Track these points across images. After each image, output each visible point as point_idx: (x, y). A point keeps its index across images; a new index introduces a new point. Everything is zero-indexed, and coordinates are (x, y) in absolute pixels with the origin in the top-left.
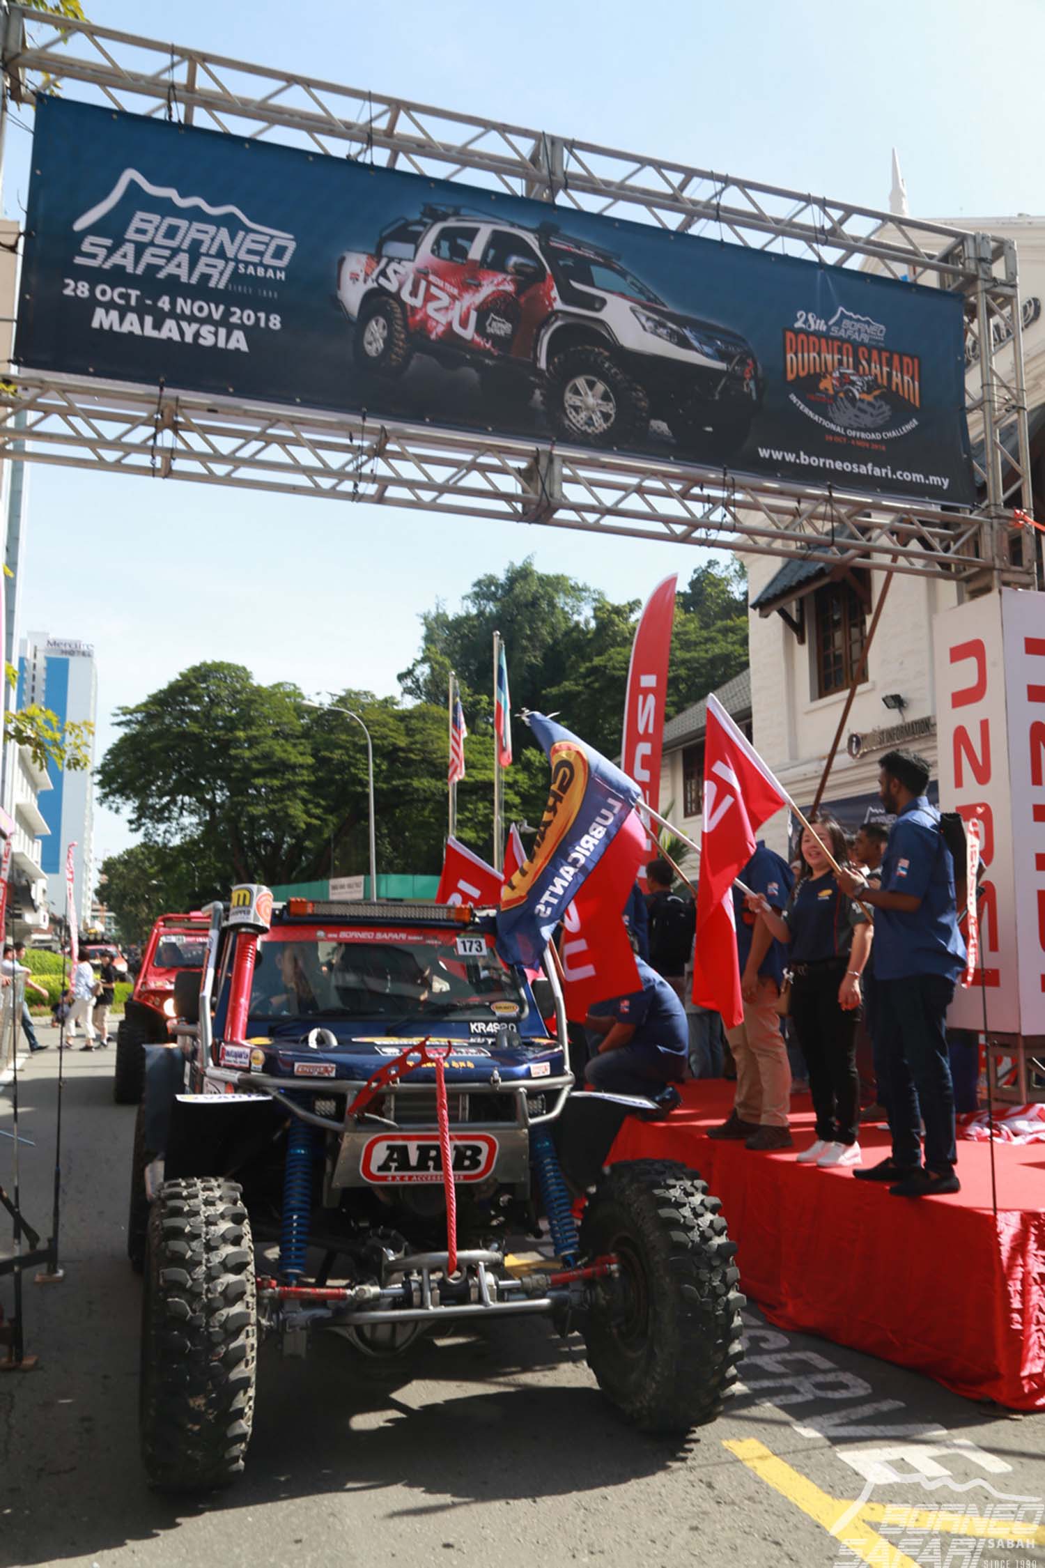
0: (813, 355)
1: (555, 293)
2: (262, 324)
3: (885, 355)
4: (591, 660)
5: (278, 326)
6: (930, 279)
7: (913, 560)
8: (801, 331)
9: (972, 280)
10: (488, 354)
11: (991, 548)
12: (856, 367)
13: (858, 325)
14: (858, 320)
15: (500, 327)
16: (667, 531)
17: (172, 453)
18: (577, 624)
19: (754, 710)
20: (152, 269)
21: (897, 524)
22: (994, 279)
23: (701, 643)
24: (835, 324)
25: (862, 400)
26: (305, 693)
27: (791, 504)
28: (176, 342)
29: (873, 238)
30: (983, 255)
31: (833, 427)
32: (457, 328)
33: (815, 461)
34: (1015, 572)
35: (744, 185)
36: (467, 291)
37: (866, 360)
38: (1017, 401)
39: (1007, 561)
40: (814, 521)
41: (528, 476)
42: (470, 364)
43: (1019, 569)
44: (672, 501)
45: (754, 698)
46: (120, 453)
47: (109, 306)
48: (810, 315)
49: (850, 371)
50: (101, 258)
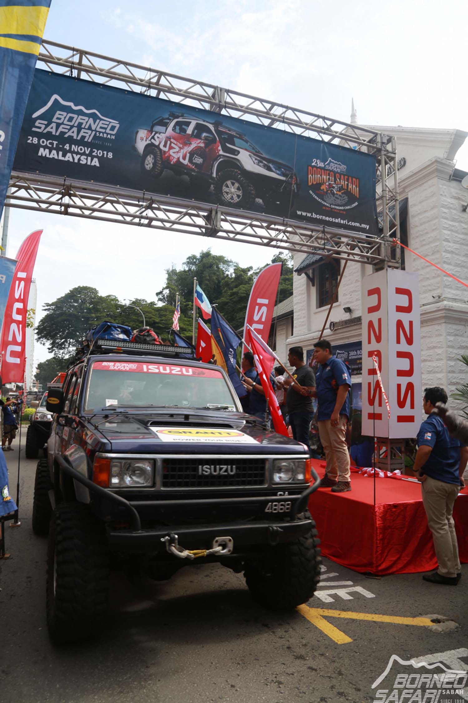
0: (318, 176)
1: (220, 148)
2: (105, 156)
3: (346, 177)
4: (232, 290)
5: (111, 157)
6: (364, 149)
7: (355, 256)
8: (314, 166)
9: (379, 150)
10: (194, 171)
11: (384, 253)
12: (335, 182)
13: (336, 165)
14: (336, 163)
15: (198, 160)
16: (261, 242)
17: (67, 206)
18: (228, 275)
19: (294, 311)
20: (63, 133)
21: (349, 242)
22: (388, 151)
24: (327, 165)
25: (337, 194)
26: (119, 299)
27: (309, 233)
28: (71, 162)
29: (343, 132)
30: (383, 141)
31: (326, 204)
32: (181, 160)
33: (318, 217)
34: (392, 262)
35: (294, 110)
36: (186, 146)
37: (339, 179)
38: (395, 197)
39: (390, 258)
40: (317, 240)
41: (208, 219)
42: (186, 174)
43: (394, 261)
44: (264, 230)
45: (295, 307)
46: (47, 205)
47: (45, 147)
48: (318, 161)
49: (333, 183)
50: (43, 129)
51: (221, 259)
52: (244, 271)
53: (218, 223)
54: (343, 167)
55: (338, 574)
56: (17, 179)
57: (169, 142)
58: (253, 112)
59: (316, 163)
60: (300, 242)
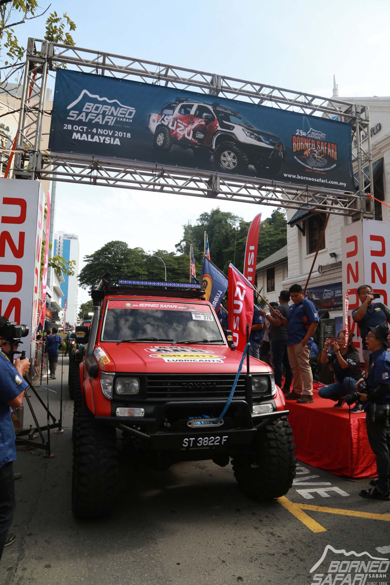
0: (302, 143)
1: (218, 125)
2: (125, 136)
3: (325, 143)
4: (238, 241)
5: (130, 137)
6: (341, 119)
8: (298, 136)
9: (354, 119)
10: (196, 144)
11: (360, 206)
12: (316, 148)
13: (316, 134)
14: (317, 132)
15: (200, 136)
16: (254, 200)
17: (96, 178)
19: (288, 257)
20: (91, 120)
22: (362, 119)
23: (275, 235)
24: (309, 133)
25: (318, 158)
26: (145, 251)
27: (295, 192)
28: (98, 143)
29: (323, 105)
30: (358, 111)
31: (308, 167)
32: (186, 136)
33: (302, 178)
34: (367, 214)
35: (279, 89)
36: (190, 124)
37: (319, 145)
39: (365, 210)
40: (302, 197)
41: (209, 183)
42: (191, 147)
43: (369, 213)
44: (256, 191)
45: (288, 254)
46: (80, 178)
47: (77, 132)
48: (301, 131)
49: (314, 149)
50: (75, 117)
51: (228, 215)
52: (248, 224)
53: (218, 187)
54: (323, 135)
55: (319, 476)
56: (56, 158)
57: (176, 122)
58: (246, 93)
60: (287, 199)
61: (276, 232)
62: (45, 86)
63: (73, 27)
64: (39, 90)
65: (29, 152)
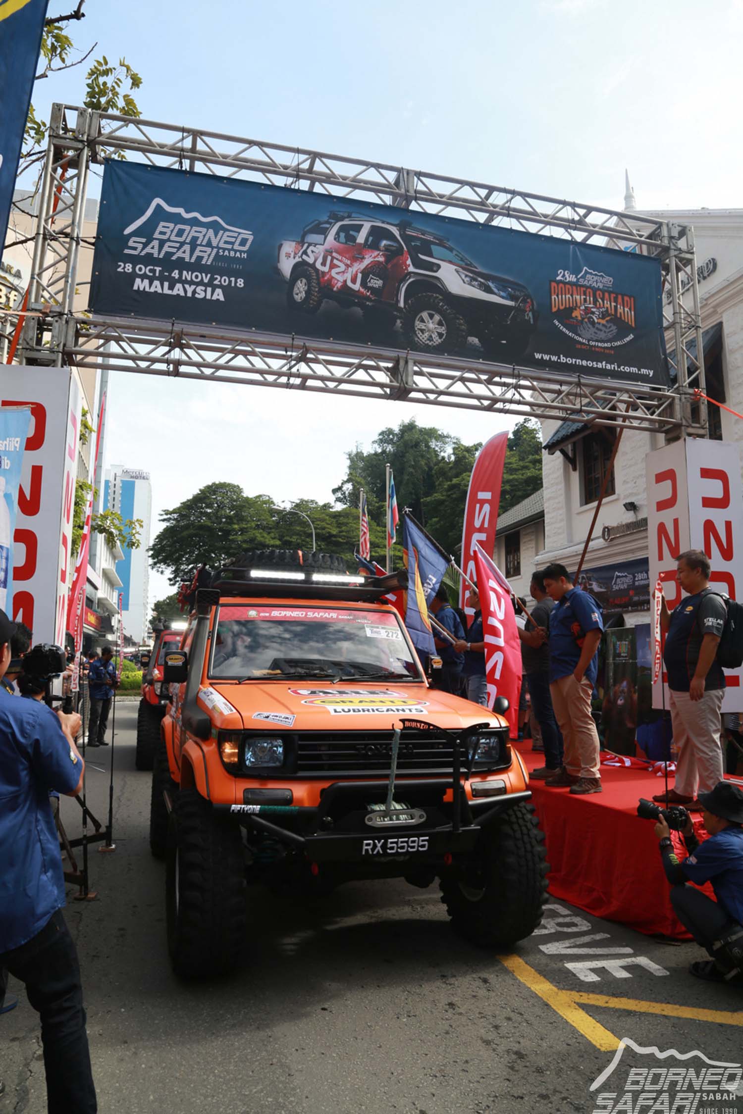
0: (568, 296)
1: (409, 262)
2: (233, 285)
3: (613, 295)
4: (451, 481)
5: (242, 285)
6: (642, 250)
8: (560, 281)
9: (666, 250)
10: (368, 299)
11: (680, 414)
12: (595, 304)
13: (596, 278)
14: (596, 275)
15: (376, 283)
16: (479, 404)
17: (178, 363)
18: (443, 458)
19: (545, 512)
20: (169, 255)
22: (680, 249)
23: (519, 470)
24: (581, 277)
25: (599, 323)
26: (275, 501)
27: (556, 387)
28: (182, 297)
29: (607, 225)
30: (672, 235)
31: (581, 339)
32: (349, 284)
33: (570, 361)
34: (694, 428)
35: (524, 195)
36: (356, 261)
37: (601, 299)
38: (696, 322)
39: (690, 421)
40: (571, 397)
41: (393, 372)
42: (358, 305)
43: (698, 425)
44: (482, 386)
45: (546, 505)
46: (148, 363)
47: (143, 277)
48: (566, 272)
49: (592, 306)
50: (139, 249)
51: (431, 433)
52: (468, 450)
53: (410, 379)
54: (608, 280)
55: (609, 936)
56: (104, 326)
57: (329, 258)
58: (461, 203)
59: (564, 276)
60: (541, 401)
61: (521, 463)
62: (83, 192)
63: (136, 82)
64: (72, 200)
65: (51, 314)
